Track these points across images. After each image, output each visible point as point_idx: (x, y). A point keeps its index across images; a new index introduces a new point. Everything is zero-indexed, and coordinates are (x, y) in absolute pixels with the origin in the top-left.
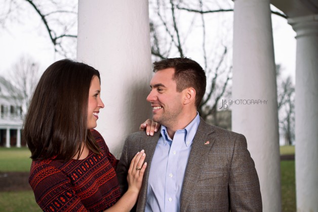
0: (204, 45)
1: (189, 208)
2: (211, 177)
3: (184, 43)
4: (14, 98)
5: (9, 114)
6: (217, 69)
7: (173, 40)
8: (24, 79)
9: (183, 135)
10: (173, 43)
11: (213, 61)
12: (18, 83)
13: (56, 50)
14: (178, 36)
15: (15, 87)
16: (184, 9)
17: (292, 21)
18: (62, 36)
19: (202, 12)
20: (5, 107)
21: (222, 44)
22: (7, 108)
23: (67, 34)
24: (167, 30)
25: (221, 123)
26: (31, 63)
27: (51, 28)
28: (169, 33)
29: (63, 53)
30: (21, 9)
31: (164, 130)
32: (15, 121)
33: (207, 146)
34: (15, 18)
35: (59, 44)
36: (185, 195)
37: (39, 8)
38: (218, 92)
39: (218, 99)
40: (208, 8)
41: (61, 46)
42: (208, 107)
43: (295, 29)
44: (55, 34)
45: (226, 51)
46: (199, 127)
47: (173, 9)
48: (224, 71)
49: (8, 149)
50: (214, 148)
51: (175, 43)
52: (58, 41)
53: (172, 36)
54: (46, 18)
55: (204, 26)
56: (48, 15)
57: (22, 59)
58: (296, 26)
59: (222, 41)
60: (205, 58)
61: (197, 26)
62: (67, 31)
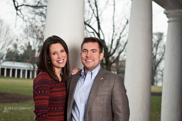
0: (113, 17)
2: (102, 95)
3: (100, 15)
6: (121, 33)
7: (93, 13)
10: (94, 15)
11: (119, 28)
13: (17, 14)
14: (97, 10)
18: (21, 6)
21: (125, 18)
23: (25, 4)
24: (90, 6)
28: (92, 8)
29: (22, 16)
35: (20, 10)
38: (120, 48)
39: (120, 53)
41: (20, 12)
42: (113, 58)
44: (18, 4)
45: (127, 22)
48: (125, 35)
51: (95, 14)
52: (19, 8)
53: (93, 10)
55: (114, 5)
58: (169, 15)
59: (125, 16)
60: (114, 26)
61: (110, 5)
62: (25, 2)
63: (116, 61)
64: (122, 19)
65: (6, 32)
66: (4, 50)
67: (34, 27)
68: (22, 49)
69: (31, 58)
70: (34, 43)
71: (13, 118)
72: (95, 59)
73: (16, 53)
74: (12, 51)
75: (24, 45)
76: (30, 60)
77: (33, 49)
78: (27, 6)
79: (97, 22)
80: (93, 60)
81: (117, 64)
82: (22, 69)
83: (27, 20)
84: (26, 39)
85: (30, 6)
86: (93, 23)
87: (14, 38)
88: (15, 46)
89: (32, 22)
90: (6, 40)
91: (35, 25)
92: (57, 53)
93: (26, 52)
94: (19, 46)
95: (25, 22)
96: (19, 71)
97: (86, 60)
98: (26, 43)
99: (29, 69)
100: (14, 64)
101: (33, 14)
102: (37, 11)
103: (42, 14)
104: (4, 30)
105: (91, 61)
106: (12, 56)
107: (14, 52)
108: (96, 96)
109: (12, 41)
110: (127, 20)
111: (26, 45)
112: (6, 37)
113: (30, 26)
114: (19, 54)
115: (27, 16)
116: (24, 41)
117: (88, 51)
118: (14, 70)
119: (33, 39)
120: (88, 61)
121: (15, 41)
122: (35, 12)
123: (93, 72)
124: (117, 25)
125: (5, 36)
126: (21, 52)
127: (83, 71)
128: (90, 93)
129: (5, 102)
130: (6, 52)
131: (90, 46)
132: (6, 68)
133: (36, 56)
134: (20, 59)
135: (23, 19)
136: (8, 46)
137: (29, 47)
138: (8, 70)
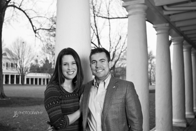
1: (107, 118)
2: (116, 103)
3: (100, 34)
4: (13, 59)
5: (10, 67)
6: (116, 47)
7: (94, 32)
8: (19, 50)
9: (103, 84)
10: (94, 33)
11: (114, 43)
12: (16, 52)
13: (36, 36)
15: (14, 54)
16: (100, 16)
17: (155, 26)
18: (39, 29)
19: (109, 19)
20: (8, 63)
21: (119, 34)
22: (10, 64)
23: (41, 28)
24: (91, 27)
25: (117, 74)
26: (22, 42)
27: (33, 25)
28: (93, 28)
29: (39, 37)
30: (18, 15)
31: (95, 82)
32: (14, 71)
33: (114, 88)
34: (15, 19)
35: (38, 33)
36: (105, 112)
37: (27, 15)
39: (116, 62)
40: (112, 16)
43: (156, 30)
44: (36, 28)
45: (120, 38)
46: (111, 80)
47: (94, 17)
48: (119, 48)
49: (9, 85)
50: (118, 89)
52: (37, 31)
53: (94, 30)
54: (31, 20)
55: (110, 26)
56: (32, 18)
57: (18, 40)
58: (157, 28)
59: (119, 33)
60: (110, 41)
61: (106, 25)
62: (42, 26)
63: (113, 69)
64: (116, 36)
65: (29, 51)
66: (28, 64)
67: (49, 45)
68: (41, 63)
69: (49, 69)
70: (50, 58)
71: (36, 118)
72: (105, 68)
73: (37, 66)
74: (34, 64)
75: (43, 60)
76: (48, 71)
77: (50, 62)
78: (43, 29)
79: (97, 39)
80: (104, 70)
81: (114, 70)
82: (42, 78)
83: (44, 40)
84: (44, 55)
85: (46, 30)
86: (95, 40)
87: (35, 54)
88: (37, 61)
89: (47, 42)
90: (29, 57)
91: (50, 44)
92: (68, 64)
93: (44, 65)
94: (39, 61)
95: (42, 42)
96: (40, 79)
97: (96, 71)
98: (44, 58)
99: (48, 78)
100: (36, 74)
101: (48, 36)
102: (52, 33)
103: (54, 35)
104: (27, 49)
105: (101, 70)
106: (35, 69)
107: (36, 66)
108: (111, 105)
109: (33, 57)
110: (120, 36)
111: (44, 60)
112: (29, 55)
113: (47, 45)
114: (40, 67)
115: (43, 37)
116: (43, 57)
117: (97, 62)
118: (36, 79)
119: (49, 54)
120: (98, 71)
121: (36, 58)
122: (50, 35)
123: (105, 81)
124: (113, 41)
125: (29, 53)
126: (41, 65)
127: (95, 81)
128: (105, 103)
129: (30, 105)
130: (29, 66)
131: (98, 57)
132: (30, 78)
133: (52, 68)
134: (40, 71)
135: (41, 39)
136: (31, 61)
137: (47, 61)
138: (32, 79)
